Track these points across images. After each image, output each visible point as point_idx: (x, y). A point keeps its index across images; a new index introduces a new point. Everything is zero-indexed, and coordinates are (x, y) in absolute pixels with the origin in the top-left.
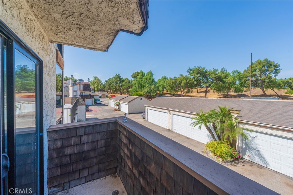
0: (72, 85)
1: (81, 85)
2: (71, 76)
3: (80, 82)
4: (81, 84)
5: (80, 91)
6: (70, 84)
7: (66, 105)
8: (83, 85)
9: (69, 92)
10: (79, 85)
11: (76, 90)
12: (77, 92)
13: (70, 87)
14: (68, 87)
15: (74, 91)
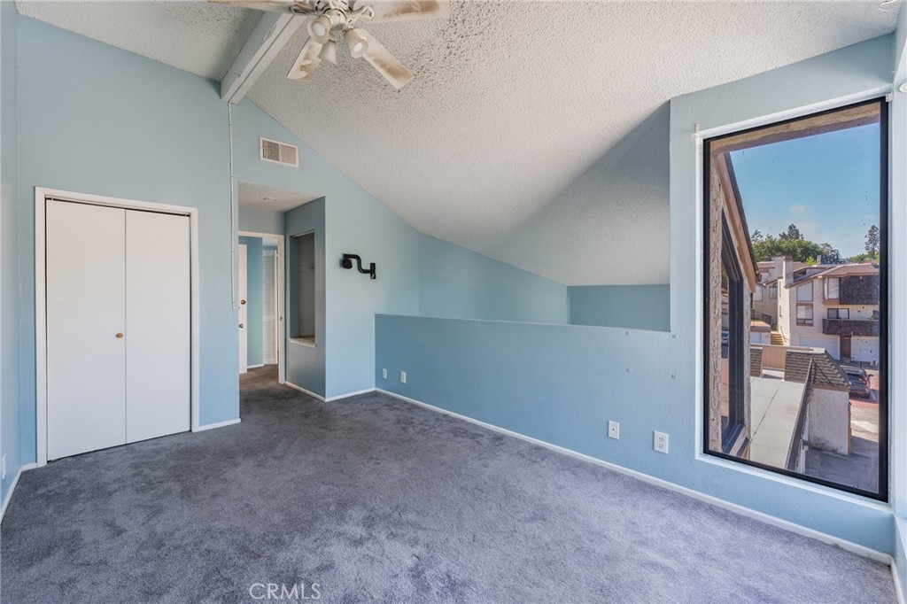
0: (792, 280)
1: (831, 280)
2: (790, 228)
3: (828, 266)
4: (830, 277)
5: (825, 301)
6: (782, 278)
7: (766, 376)
8: (840, 279)
9: (780, 303)
10: (824, 279)
11: (806, 297)
12: (812, 305)
13: (783, 288)
14: (775, 285)
15: (797, 305)
